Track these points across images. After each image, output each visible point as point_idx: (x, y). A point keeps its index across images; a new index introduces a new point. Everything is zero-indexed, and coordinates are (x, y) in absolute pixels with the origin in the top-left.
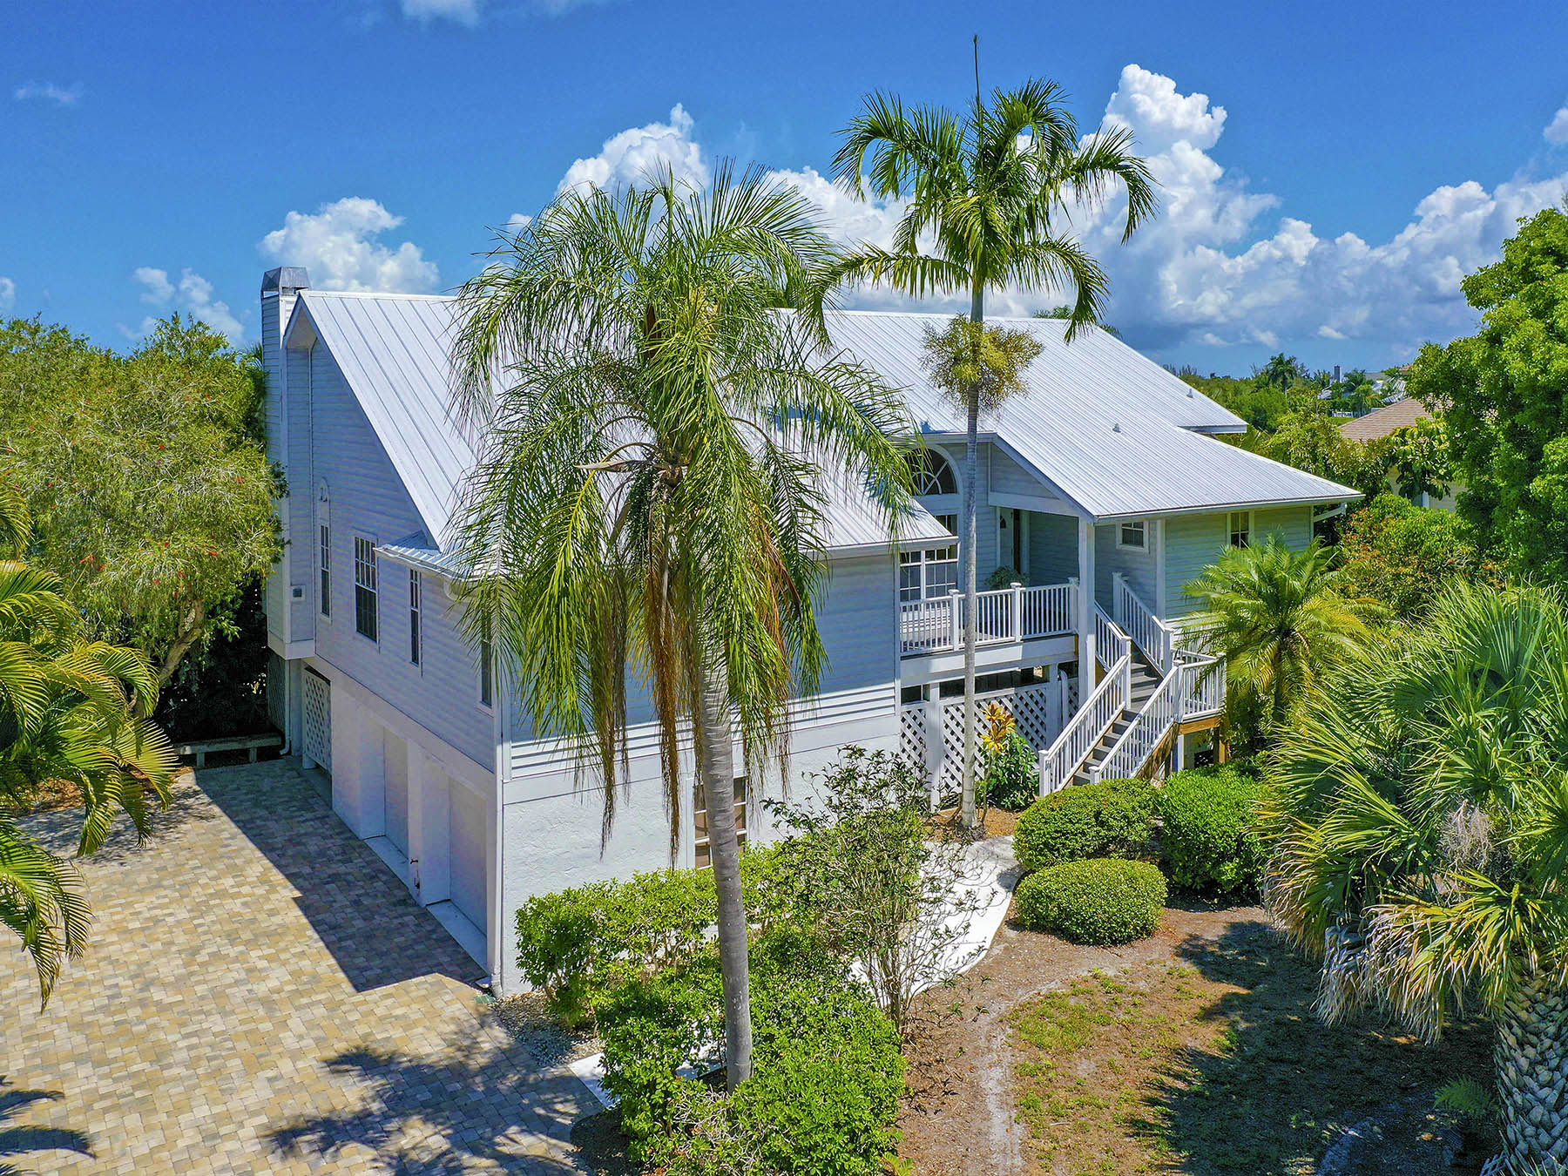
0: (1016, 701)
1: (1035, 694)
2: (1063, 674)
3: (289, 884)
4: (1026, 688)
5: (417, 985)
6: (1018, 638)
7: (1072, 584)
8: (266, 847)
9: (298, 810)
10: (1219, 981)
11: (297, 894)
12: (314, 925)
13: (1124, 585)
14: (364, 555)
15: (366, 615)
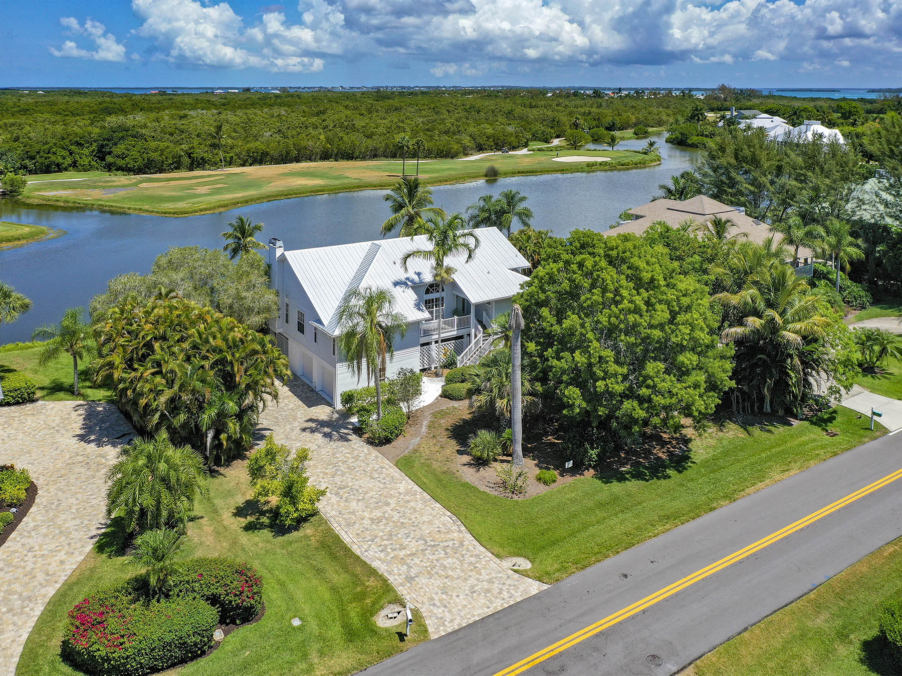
0: (455, 343)
1: (459, 340)
2: (467, 337)
5: (319, 407)
6: (456, 329)
7: (469, 316)
13: (485, 315)
14: (301, 315)
15: (301, 328)
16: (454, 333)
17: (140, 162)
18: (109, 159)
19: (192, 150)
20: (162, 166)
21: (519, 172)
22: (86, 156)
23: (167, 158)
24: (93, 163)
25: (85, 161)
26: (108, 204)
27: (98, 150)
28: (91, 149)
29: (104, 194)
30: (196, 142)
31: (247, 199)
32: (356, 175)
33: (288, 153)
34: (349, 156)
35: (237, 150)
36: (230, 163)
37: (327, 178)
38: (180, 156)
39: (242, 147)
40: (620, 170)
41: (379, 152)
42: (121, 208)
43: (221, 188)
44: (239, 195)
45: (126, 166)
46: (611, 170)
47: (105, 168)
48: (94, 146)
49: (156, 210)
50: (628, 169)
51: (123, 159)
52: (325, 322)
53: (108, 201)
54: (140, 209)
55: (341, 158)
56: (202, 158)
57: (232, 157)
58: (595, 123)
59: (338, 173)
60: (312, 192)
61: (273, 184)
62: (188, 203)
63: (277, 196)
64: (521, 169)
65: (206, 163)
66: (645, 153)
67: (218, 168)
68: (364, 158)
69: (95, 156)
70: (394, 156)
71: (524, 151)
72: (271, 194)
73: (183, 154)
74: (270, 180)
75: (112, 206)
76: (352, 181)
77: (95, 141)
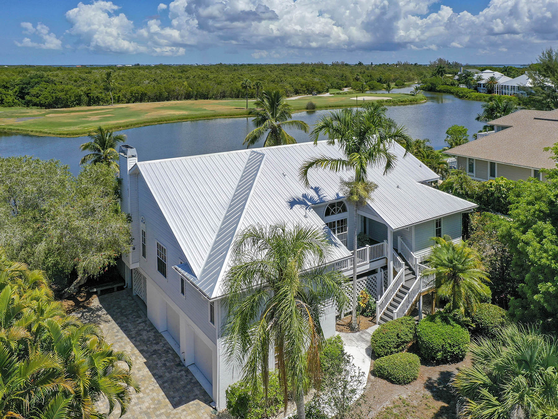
0: (368, 280)
1: (373, 277)
2: (382, 270)
3: (141, 355)
4: (371, 276)
5: (192, 405)
6: (368, 261)
7: (385, 243)
8: (130, 337)
9: (136, 318)
10: (438, 400)
11: (145, 360)
12: (154, 375)
13: (401, 240)
14: (161, 250)
15: (162, 268)
16: (366, 267)
17: (50, 100)
18: (28, 98)
19: (90, 91)
20: (67, 102)
21: (330, 107)
22: (11, 96)
23: (70, 97)
24: (16, 101)
25: (10, 99)
26: (16, 128)
27: (20, 91)
28: (14, 90)
29: (16, 121)
30: (93, 86)
31: (128, 124)
32: (211, 108)
33: (161, 94)
34: (205, 97)
35: (123, 92)
36: (119, 101)
37: (191, 110)
38: (80, 96)
39: (127, 90)
40: (400, 105)
41: (227, 94)
42: (26, 131)
43: (109, 117)
44: (122, 121)
45: (40, 103)
46: (394, 105)
47: (25, 104)
48: (17, 88)
49: (53, 132)
50: (406, 105)
51: (37, 97)
52: (197, 270)
53: (17, 126)
54: (40, 132)
55: (199, 98)
56: (97, 97)
57: (119, 96)
58: (369, 78)
59: (197, 108)
60: (179, 119)
61: (149, 114)
62: (80, 127)
63: (152, 122)
64: (331, 104)
65: (100, 100)
66: (413, 95)
67: (109, 104)
68: (216, 98)
69: (17, 96)
70: (237, 97)
71: (327, 95)
72: (147, 121)
73: (82, 93)
74: (147, 111)
75: (18, 130)
76: (209, 112)
77: (17, 85)
